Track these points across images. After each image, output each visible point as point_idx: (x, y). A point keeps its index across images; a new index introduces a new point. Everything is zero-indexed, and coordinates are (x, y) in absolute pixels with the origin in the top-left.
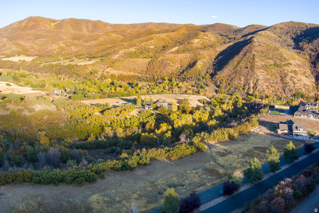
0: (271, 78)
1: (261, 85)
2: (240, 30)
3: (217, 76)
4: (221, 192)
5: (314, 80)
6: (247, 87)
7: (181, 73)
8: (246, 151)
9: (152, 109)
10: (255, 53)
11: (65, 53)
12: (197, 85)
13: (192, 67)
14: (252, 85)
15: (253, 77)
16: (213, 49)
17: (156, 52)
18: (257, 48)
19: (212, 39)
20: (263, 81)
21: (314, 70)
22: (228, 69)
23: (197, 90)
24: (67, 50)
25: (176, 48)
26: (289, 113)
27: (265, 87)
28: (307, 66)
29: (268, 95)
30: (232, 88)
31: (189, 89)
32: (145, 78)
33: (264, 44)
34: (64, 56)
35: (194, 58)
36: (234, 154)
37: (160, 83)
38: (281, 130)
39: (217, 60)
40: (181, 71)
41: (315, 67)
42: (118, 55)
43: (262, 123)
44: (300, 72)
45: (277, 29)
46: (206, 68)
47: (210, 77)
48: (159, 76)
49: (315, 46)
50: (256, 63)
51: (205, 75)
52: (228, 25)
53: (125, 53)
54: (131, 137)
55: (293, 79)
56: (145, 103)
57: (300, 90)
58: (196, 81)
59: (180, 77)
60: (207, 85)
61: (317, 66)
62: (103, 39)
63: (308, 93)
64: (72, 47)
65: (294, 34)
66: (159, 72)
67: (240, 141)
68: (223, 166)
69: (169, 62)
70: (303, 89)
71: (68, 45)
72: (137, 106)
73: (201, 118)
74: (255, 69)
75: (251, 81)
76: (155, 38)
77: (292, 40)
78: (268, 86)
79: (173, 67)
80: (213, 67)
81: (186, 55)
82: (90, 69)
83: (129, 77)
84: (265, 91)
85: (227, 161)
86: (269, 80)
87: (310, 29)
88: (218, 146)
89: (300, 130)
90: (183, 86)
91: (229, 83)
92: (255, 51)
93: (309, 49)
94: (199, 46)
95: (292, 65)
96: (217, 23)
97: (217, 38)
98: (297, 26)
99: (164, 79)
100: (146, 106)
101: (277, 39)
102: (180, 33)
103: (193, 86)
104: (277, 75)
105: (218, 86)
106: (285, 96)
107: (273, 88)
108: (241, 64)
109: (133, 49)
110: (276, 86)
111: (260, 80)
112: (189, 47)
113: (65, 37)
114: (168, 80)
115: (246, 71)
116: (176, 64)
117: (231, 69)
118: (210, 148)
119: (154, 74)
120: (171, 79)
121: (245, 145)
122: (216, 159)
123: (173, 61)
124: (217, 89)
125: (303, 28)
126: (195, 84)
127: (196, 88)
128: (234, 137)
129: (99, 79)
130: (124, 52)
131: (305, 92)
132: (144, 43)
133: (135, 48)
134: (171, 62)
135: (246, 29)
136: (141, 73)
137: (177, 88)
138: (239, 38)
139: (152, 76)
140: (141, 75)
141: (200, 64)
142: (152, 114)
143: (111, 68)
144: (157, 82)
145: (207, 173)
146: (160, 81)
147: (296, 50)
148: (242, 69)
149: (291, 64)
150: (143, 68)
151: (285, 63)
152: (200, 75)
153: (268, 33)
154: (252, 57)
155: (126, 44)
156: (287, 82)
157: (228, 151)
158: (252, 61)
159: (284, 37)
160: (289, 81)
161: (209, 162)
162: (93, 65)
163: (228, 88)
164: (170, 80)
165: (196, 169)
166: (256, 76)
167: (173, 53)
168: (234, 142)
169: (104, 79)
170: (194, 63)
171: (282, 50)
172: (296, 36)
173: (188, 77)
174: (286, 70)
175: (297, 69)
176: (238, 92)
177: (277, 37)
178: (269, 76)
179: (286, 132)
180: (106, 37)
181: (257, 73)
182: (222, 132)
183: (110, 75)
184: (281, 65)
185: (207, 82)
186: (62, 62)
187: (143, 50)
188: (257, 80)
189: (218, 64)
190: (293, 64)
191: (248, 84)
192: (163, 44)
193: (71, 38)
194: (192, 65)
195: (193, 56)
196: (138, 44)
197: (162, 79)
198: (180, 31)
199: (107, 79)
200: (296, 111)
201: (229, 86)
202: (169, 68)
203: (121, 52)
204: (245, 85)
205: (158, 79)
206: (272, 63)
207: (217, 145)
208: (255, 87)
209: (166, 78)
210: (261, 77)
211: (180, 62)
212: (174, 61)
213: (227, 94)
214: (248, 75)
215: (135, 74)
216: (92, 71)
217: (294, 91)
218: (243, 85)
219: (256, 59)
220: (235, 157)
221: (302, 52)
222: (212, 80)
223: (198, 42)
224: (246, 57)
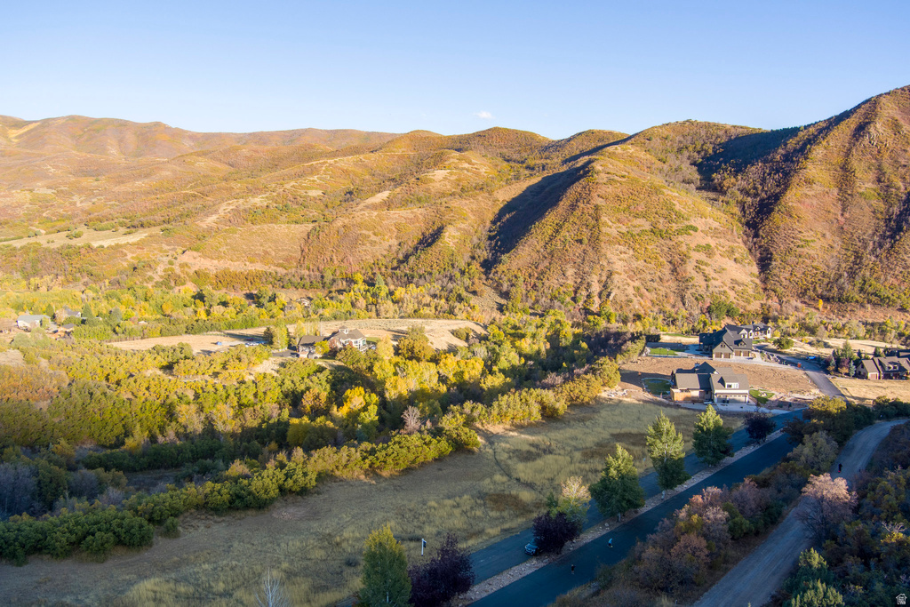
0: (647, 268)
1: (622, 287)
2: (558, 146)
3: (501, 268)
4: (530, 546)
5: (755, 270)
6: (584, 293)
7: (401, 262)
8: (592, 445)
9: (319, 356)
10: (599, 202)
11: (53, 215)
12: (446, 293)
13: (430, 245)
14: (596, 288)
15: (598, 266)
16: (487, 195)
17: (327, 206)
18: (603, 187)
19: (484, 170)
20: (624, 276)
21: (755, 244)
22: (530, 246)
23: (446, 307)
24: (59, 207)
25: (384, 195)
26: (698, 353)
27: (630, 291)
28: (735, 233)
29: (642, 313)
30: (544, 298)
31: (424, 305)
32: (296, 280)
33: (623, 177)
34: (49, 224)
35: (436, 219)
36: (559, 454)
37: (340, 292)
38: (682, 391)
39: (499, 223)
40: (401, 257)
42: (214, 217)
43: (629, 377)
44: (720, 248)
45: (654, 140)
46: (469, 245)
47: (483, 270)
48: (338, 273)
49: (751, 180)
50: (604, 229)
51: (469, 266)
52: (525, 133)
53: (236, 211)
54: (258, 433)
55: (702, 267)
56: (298, 340)
57: (723, 297)
58: (443, 282)
59: (398, 272)
60: (474, 293)
61: (761, 232)
62: (168, 173)
63: (743, 304)
64: (76, 198)
65: (699, 152)
66: (336, 262)
67: (572, 422)
68: (530, 486)
69: (364, 232)
70: (732, 294)
71: (62, 191)
72: (276, 351)
73: (463, 372)
74: (602, 244)
75: (594, 276)
76: (324, 168)
77: (695, 168)
78: (638, 289)
79: (377, 247)
80: (488, 243)
81: (412, 212)
82: (129, 256)
83: (250, 278)
84: (631, 302)
85: (541, 471)
86: (641, 271)
87: (737, 138)
88: (513, 436)
89: (730, 386)
90: (408, 297)
91: (535, 285)
92: (599, 196)
93: (739, 189)
94: (449, 187)
95: (699, 231)
96: (495, 128)
97: (496, 166)
98: (703, 133)
99: (351, 281)
100: (301, 348)
101: (654, 166)
102: (393, 156)
103: (434, 296)
104: (661, 260)
105: (506, 295)
106: (684, 312)
107: (653, 293)
108: (564, 233)
109: (258, 200)
110: (661, 288)
111: (617, 273)
112: (419, 191)
113: (53, 170)
114: (364, 281)
115: (579, 249)
116: (386, 237)
117: (538, 248)
118: (492, 443)
119: (322, 267)
120: (372, 279)
121: (588, 431)
122: (509, 469)
123: (376, 230)
124: (503, 301)
125: (718, 137)
126: (442, 289)
127: (443, 301)
128: (555, 410)
129: (157, 285)
130: (234, 207)
131: (735, 301)
132: (293, 183)
133: (264, 196)
134: (370, 233)
135: (572, 142)
136: (286, 264)
137: (390, 302)
138: (556, 166)
139: (317, 273)
140: (284, 271)
141: (454, 237)
142: (321, 370)
143: (195, 254)
144: (333, 289)
145: (485, 504)
146: (340, 287)
147: (705, 194)
148: (567, 247)
149: (695, 230)
150: (290, 251)
151: (680, 226)
152: (453, 266)
153: (631, 151)
154: (591, 211)
155: (237, 186)
156: (688, 275)
157: (543, 447)
158: (594, 222)
159: (673, 161)
160: (694, 274)
161: (491, 475)
162: (140, 245)
163: (534, 298)
164: (370, 283)
165: (455, 496)
166: (605, 264)
167: (374, 207)
168: (558, 425)
169: (173, 284)
170: (436, 234)
171: (669, 193)
172: (702, 158)
173: (421, 273)
174: (683, 245)
175: (712, 242)
176: (560, 308)
177: (654, 160)
178: (639, 262)
179: (696, 394)
180: (179, 168)
181: (609, 255)
182: (524, 400)
183: (191, 271)
184: (670, 232)
185: (473, 283)
186: (42, 241)
187: (290, 203)
188: (610, 274)
189: (502, 236)
190: (700, 229)
191: (585, 286)
192: (347, 184)
193: (71, 173)
194: (430, 239)
195: (433, 214)
196: (274, 185)
197: (347, 281)
198: (395, 149)
199: (184, 284)
200: (716, 345)
201: (535, 293)
202: (364, 248)
203: (225, 208)
204: (579, 288)
205: (334, 281)
206: (647, 227)
207: (511, 433)
208: (605, 293)
209: (359, 277)
210: (619, 266)
211: (396, 231)
212: (379, 228)
213: (531, 314)
214: (584, 260)
215: (267, 267)
216: (135, 262)
217: (709, 300)
218: (571, 289)
219: (604, 219)
220: (563, 460)
221: (721, 198)
222: (487, 279)
223: (445, 178)
224: (577, 212)
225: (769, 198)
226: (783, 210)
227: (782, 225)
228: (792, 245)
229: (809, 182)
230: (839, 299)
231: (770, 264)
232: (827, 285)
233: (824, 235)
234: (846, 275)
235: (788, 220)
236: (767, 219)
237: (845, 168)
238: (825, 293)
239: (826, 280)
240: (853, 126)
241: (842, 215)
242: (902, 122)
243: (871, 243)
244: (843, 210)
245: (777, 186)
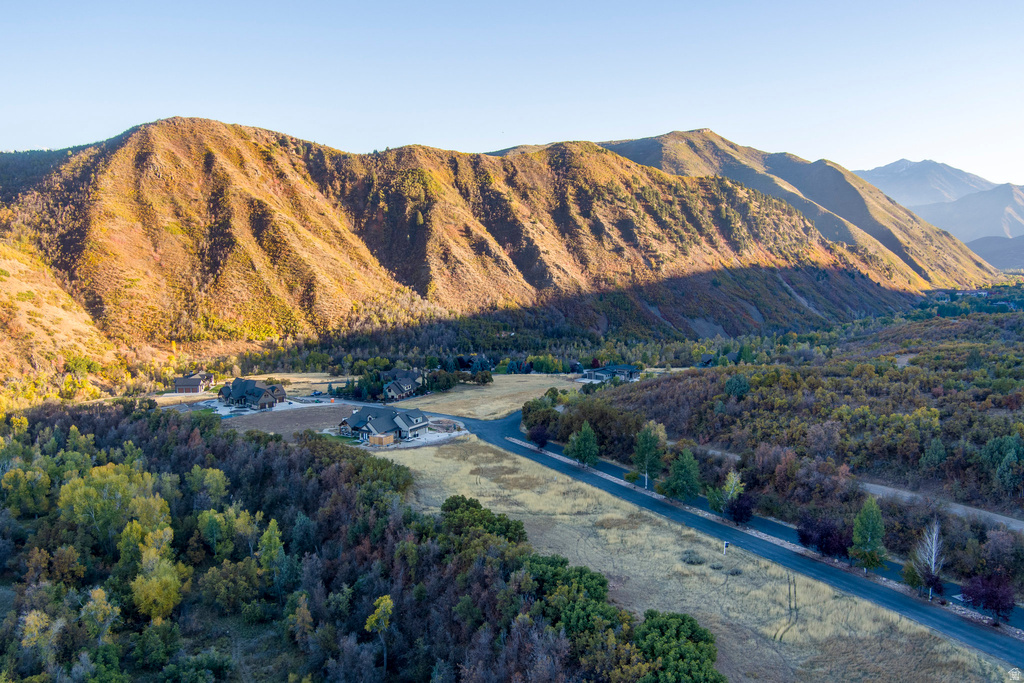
5: (87, 317)
21: (75, 287)
28: (48, 276)
41: (72, 277)
44: (42, 294)
55: (38, 319)
57: (76, 352)
61: (77, 273)
63: (98, 356)
70: (81, 347)
89: (417, 421)
93: (24, 223)
95: (11, 275)
106: (44, 375)
149: (6, 274)
156: (25, 331)
160: (30, 328)
175: (32, 289)
190: (10, 273)
217: (62, 358)
221: (9, 234)
225: (70, 233)
226: (95, 247)
227: (99, 264)
228: (119, 286)
229: (110, 216)
230: (191, 338)
231: (103, 309)
232: (171, 325)
233: (146, 273)
234: (186, 313)
235: (105, 259)
236: (79, 257)
237: (139, 199)
238: (174, 333)
239: (168, 321)
240: (132, 156)
241: (155, 251)
242: (179, 155)
243: (194, 279)
244: (155, 245)
245: (75, 220)
